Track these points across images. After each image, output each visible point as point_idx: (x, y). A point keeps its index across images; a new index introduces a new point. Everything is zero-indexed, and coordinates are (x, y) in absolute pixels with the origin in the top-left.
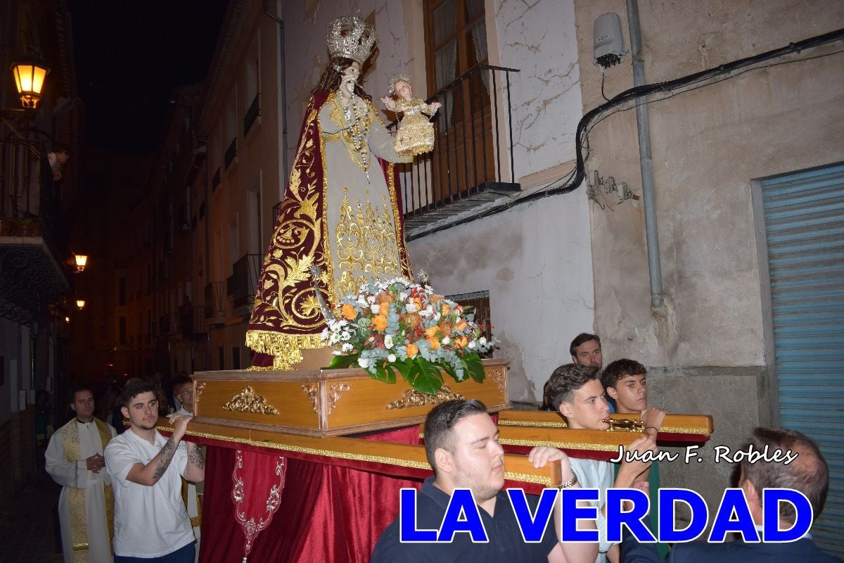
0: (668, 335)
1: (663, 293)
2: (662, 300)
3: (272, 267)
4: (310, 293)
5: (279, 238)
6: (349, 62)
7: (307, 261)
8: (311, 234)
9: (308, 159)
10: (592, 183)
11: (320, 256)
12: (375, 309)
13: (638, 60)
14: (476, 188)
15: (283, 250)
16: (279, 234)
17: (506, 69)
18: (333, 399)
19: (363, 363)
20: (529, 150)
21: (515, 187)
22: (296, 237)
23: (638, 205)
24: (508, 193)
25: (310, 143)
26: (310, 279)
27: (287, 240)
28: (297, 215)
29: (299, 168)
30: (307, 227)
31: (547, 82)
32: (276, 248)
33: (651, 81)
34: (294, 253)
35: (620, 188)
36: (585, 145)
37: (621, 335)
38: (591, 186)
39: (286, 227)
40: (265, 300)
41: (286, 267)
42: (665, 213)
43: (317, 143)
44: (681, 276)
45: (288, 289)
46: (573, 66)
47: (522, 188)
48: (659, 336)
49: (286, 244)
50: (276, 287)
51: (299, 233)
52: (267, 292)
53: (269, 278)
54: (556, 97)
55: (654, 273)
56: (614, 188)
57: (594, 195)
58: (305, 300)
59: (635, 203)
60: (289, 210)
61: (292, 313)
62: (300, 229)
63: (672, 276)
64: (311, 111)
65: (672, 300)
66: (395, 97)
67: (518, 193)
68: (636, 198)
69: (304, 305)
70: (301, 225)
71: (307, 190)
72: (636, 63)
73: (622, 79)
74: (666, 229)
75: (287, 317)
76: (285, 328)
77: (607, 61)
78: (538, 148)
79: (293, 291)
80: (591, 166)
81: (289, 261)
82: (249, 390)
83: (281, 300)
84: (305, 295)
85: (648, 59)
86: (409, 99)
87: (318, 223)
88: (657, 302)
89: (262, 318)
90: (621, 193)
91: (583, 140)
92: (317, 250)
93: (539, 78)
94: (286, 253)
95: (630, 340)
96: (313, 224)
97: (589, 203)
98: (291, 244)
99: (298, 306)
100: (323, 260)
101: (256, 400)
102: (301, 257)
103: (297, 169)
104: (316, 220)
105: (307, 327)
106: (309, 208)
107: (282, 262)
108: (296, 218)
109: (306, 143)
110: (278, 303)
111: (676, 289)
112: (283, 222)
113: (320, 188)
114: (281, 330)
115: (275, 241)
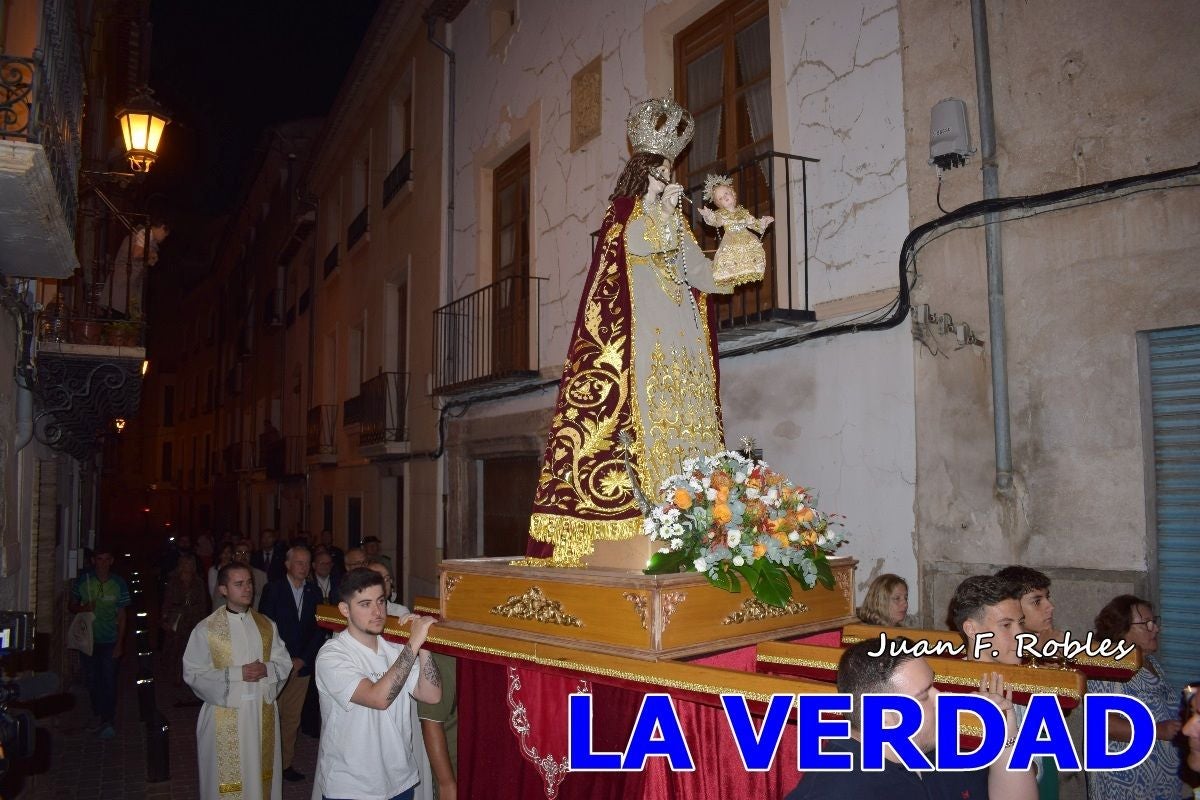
0: (1016, 525)
1: (1011, 470)
2: (1011, 479)
3: (565, 431)
4: (612, 467)
5: (572, 392)
6: (658, 160)
7: (609, 423)
8: (615, 390)
9: (612, 290)
10: (921, 319)
11: (626, 418)
12: (711, 495)
13: (990, 165)
14: (757, 314)
15: (579, 410)
16: (574, 388)
17: (804, 159)
18: (668, 612)
19: (700, 565)
20: (829, 267)
21: (808, 316)
22: (595, 393)
23: (982, 353)
24: (797, 323)
25: (613, 269)
26: (613, 448)
27: (583, 395)
28: (597, 363)
29: (599, 300)
30: (610, 380)
31: (859, 180)
32: (569, 406)
33: (1006, 193)
34: (593, 413)
35: (960, 330)
36: (910, 268)
37: (951, 520)
38: (917, 323)
39: (583, 379)
40: (556, 475)
41: (582, 431)
42: (1019, 366)
43: (622, 268)
44: (1037, 450)
45: (584, 461)
46: (898, 163)
47: (817, 317)
48: (1004, 526)
49: (582, 402)
50: (569, 458)
51: (600, 388)
52: (559, 465)
53: (561, 446)
54: (871, 202)
55: (1002, 444)
56: (950, 328)
57: (921, 335)
58: (607, 476)
59: (977, 350)
60: (586, 356)
61: (589, 492)
62: (600, 383)
63: (1025, 447)
64: (610, 225)
65: (1023, 479)
66: (713, 207)
67: (812, 323)
68: (980, 343)
69: (604, 482)
70: (602, 377)
71: (610, 331)
72: (987, 167)
73: (967, 187)
74: (1019, 388)
75: (584, 497)
76: (581, 512)
77: (946, 161)
78: (843, 265)
79: (591, 463)
80: (918, 297)
81: (588, 424)
82: (537, 592)
83: (576, 473)
84: (606, 469)
85: (1003, 163)
86: (731, 210)
87: (624, 376)
88: (1004, 481)
89: (553, 499)
90: (961, 336)
91: (908, 262)
92: (622, 410)
93: (847, 173)
94: (583, 414)
95: (964, 527)
96: (618, 376)
97: (914, 346)
98: (588, 402)
99: (597, 484)
100: (630, 423)
101: (548, 605)
102: (601, 420)
103: (596, 302)
104: (622, 371)
105: (609, 510)
106: (612, 355)
107: (577, 425)
108: (597, 368)
109: (608, 267)
110: (572, 477)
111: (1029, 466)
112: (579, 372)
113: (626, 329)
114: (576, 515)
115: (567, 396)
